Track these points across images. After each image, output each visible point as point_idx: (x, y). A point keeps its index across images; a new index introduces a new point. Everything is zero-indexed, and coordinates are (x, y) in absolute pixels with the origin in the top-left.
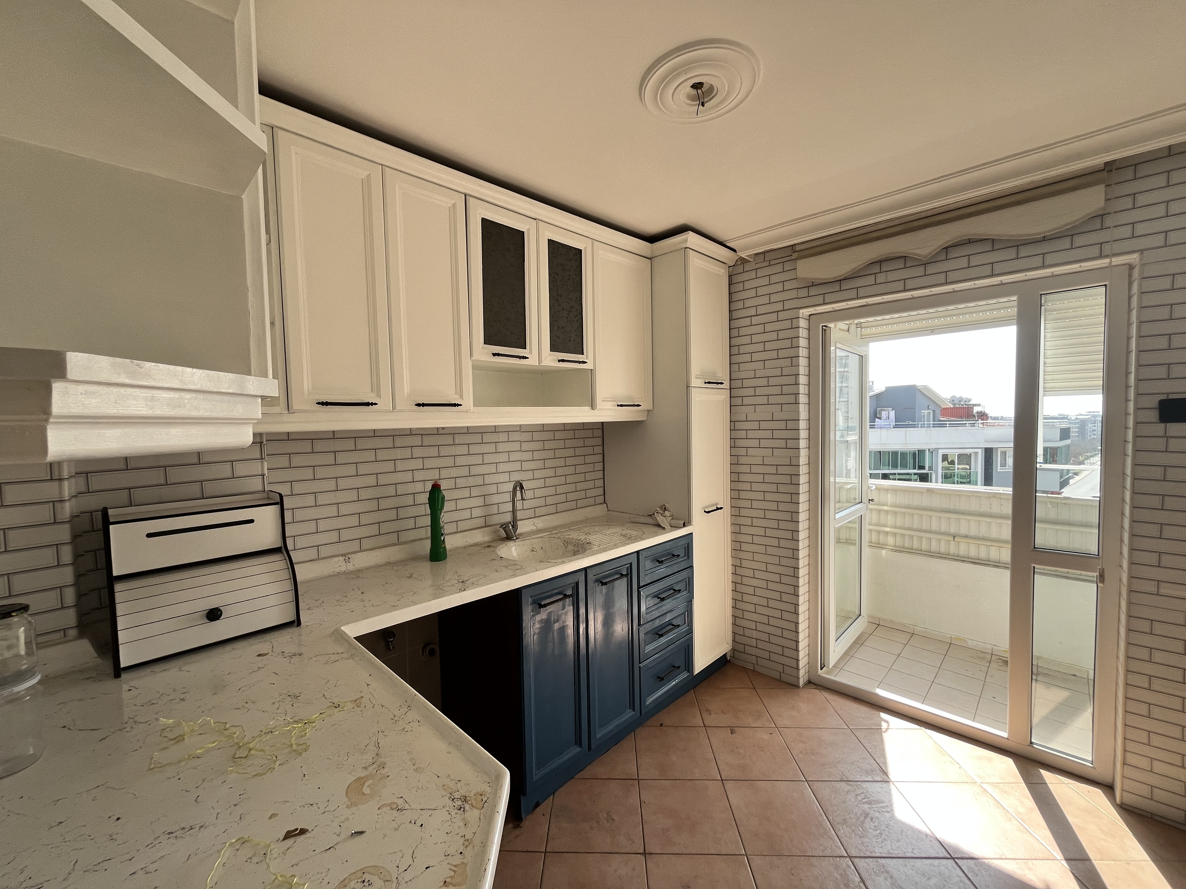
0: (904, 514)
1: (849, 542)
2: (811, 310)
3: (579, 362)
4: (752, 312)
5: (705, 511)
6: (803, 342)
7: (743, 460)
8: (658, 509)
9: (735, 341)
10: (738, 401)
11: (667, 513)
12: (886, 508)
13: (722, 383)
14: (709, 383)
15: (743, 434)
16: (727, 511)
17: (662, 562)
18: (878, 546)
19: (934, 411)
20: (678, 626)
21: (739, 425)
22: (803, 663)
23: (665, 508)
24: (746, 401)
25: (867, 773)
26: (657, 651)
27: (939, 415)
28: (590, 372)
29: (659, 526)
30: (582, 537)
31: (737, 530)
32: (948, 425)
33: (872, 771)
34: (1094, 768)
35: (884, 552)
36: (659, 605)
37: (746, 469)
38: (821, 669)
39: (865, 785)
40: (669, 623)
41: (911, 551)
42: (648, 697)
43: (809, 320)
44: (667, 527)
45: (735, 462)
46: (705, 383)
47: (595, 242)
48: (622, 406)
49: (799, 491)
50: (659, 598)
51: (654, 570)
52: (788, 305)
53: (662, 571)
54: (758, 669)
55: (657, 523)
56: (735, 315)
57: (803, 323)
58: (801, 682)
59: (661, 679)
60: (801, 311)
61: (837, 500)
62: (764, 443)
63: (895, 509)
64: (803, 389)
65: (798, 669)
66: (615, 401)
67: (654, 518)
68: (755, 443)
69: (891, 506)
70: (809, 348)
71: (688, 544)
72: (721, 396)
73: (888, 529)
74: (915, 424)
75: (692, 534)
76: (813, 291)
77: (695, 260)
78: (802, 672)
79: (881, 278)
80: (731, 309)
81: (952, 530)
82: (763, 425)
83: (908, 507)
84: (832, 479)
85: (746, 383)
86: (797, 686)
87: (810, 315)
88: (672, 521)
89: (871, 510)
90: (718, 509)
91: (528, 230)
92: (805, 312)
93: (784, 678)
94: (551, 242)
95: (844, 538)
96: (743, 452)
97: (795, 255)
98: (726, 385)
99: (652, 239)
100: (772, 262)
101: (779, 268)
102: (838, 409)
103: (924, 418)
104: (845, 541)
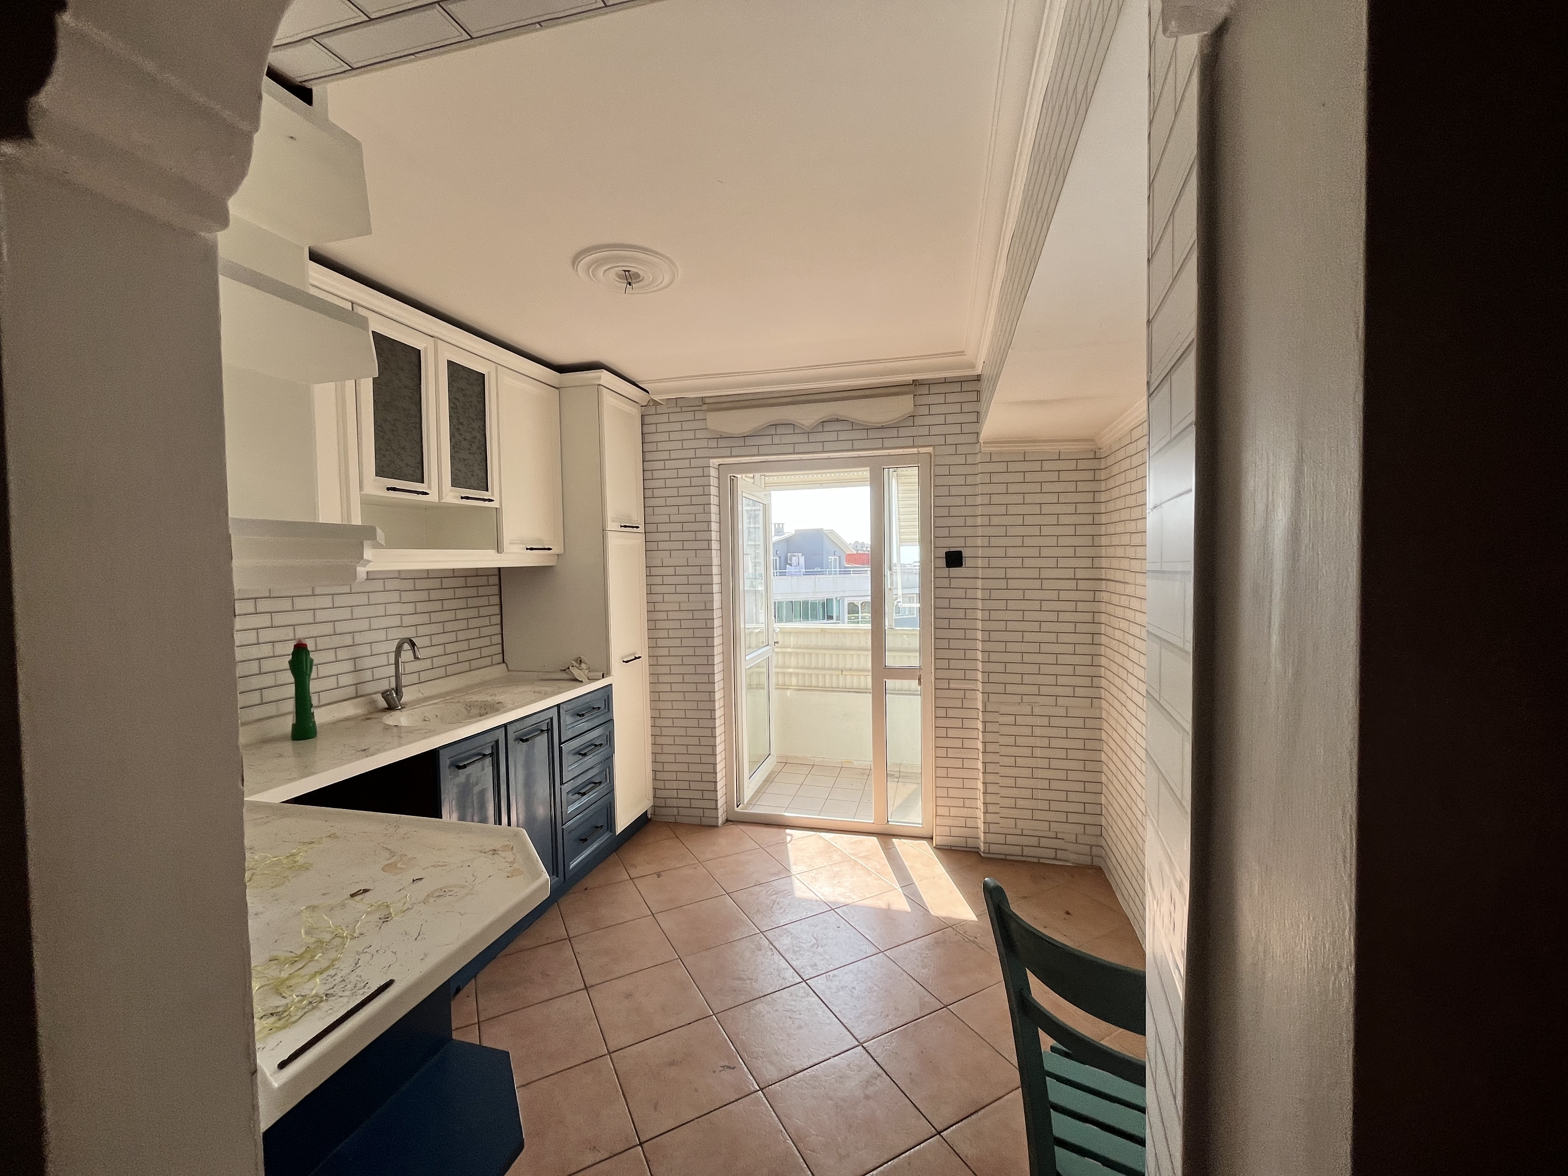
0: (804, 654)
1: (759, 687)
2: (721, 461)
3: (484, 500)
4: (665, 455)
5: (623, 661)
6: (714, 491)
7: (659, 607)
8: (573, 662)
9: (649, 484)
10: (653, 546)
11: (583, 665)
12: (789, 650)
13: (637, 527)
14: (625, 526)
15: (658, 580)
16: (645, 660)
17: (583, 715)
18: (783, 687)
19: (839, 557)
20: (600, 783)
21: (654, 571)
22: (721, 802)
23: (581, 661)
24: (662, 546)
25: (775, 874)
26: (579, 811)
27: (845, 562)
28: (495, 511)
29: (576, 680)
30: (489, 699)
31: (655, 679)
32: (852, 572)
33: (780, 872)
34: (923, 827)
35: (788, 692)
36: (581, 761)
37: (663, 616)
38: (737, 807)
39: (773, 883)
40: (590, 782)
41: (810, 688)
42: (571, 861)
43: (719, 469)
44: (585, 680)
45: (652, 608)
46: (621, 526)
47: (499, 367)
48: (532, 549)
49: (714, 634)
50: (580, 754)
51: (575, 724)
52: (699, 453)
53: (583, 725)
54: (679, 819)
55: (573, 678)
56: (649, 457)
57: (713, 472)
58: (720, 821)
59: (584, 841)
60: (711, 460)
61: (747, 645)
62: (679, 589)
63: (798, 650)
64: (714, 536)
65: (716, 809)
66: (523, 544)
67: (570, 673)
68: (672, 589)
69: (793, 648)
70: (719, 496)
71: (608, 696)
72: (637, 540)
73: (791, 670)
74: (823, 571)
75: (611, 685)
76: (722, 443)
77: (609, 399)
78: (721, 812)
79: (776, 440)
80: (644, 451)
81: (840, 666)
82: (679, 571)
83: (807, 648)
84: (742, 626)
85: (661, 528)
86: (716, 826)
87: (719, 465)
88: (590, 674)
89: (777, 653)
90: (636, 658)
91: (426, 348)
92: (715, 462)
93: (705, 821)
94: (450, 363)
95: (755, 683)
96: (659, 598)
97: (705, 407)
98: (641, 529)
99: (562, 369)
100: (684, 409)
101: (690, 416)
102: (746, 554)
103: (831, 565)
104: (755, 687)
